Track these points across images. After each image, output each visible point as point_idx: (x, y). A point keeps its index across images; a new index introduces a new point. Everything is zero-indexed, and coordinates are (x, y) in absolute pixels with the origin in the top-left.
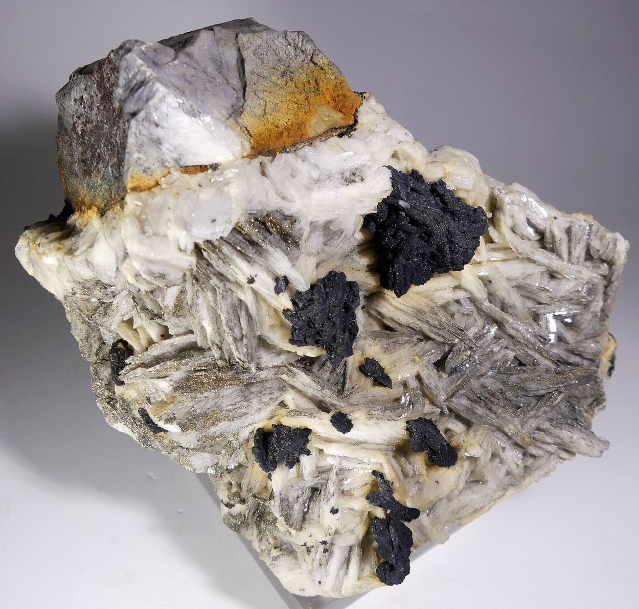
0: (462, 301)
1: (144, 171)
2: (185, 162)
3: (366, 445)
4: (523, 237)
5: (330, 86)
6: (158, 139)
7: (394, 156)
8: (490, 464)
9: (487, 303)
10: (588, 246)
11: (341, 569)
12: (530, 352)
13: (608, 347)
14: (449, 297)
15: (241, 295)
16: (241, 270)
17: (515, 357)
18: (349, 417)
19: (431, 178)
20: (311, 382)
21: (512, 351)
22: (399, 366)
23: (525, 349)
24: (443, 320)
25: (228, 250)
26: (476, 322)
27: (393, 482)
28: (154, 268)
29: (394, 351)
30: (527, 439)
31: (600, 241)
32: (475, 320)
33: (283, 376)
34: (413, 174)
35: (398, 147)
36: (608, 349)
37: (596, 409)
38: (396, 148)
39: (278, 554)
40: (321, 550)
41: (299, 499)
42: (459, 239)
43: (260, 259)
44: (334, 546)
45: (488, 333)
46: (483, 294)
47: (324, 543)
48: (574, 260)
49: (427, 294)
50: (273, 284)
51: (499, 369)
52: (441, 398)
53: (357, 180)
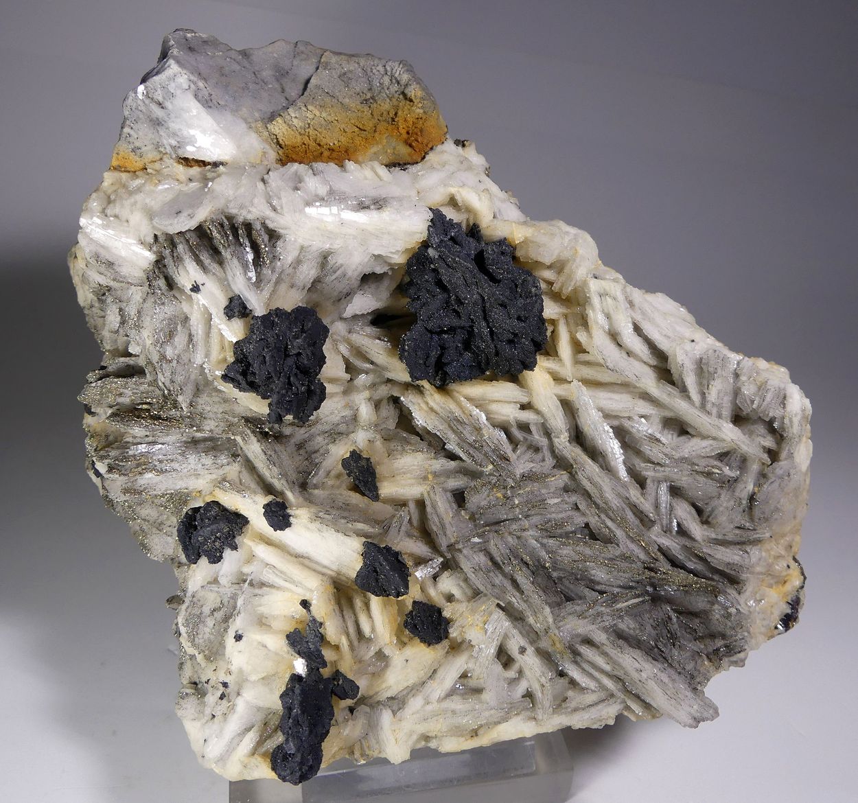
0: (533, 428)
1: (133, 151)
2: (184, 153)
3: (306, 562)
4: (629, 353)
5: (410, 120)
6: (158, 119)
7: (453, 202)
8: (498, 667)
9: (564, 439)
10: (737, 392)
11: (239, 735)
12: (609, 523)
13: (786, 579)
14: (510, 413)
15: (185, 307)
16: (188, 273)
17: (587, 525)
18: (289, 511)
19: (490, 236)
20: (261, 451)
21: (584, 514)
22: (398, 478)
23: (603, 516)
24: (485, 438)
25: (184, 249)
26: (543, 460)
27: (321, 624)
28: (103, 253)
29: (399, 457)
30: (558, 645)
31: (759, 388)
32: (544, 457)
33: (239, 439)
34: (472, 229)
35: (456, 189)
36: (785, 582)
37: (726, 659)
38: (453, 190)
39: (188, 691)
40: (219, 694)
41: (215, 613)
42: (497, 314)
43: (214, 267)
44: (239, 697)
45: (553, 479)
46: (558, 421)
47: (225, 685)
48: (709, 406)
49: (481, 402)
50: (224, 302)
51: (550, 530)
52: (444, 539)
53: (372, 207)
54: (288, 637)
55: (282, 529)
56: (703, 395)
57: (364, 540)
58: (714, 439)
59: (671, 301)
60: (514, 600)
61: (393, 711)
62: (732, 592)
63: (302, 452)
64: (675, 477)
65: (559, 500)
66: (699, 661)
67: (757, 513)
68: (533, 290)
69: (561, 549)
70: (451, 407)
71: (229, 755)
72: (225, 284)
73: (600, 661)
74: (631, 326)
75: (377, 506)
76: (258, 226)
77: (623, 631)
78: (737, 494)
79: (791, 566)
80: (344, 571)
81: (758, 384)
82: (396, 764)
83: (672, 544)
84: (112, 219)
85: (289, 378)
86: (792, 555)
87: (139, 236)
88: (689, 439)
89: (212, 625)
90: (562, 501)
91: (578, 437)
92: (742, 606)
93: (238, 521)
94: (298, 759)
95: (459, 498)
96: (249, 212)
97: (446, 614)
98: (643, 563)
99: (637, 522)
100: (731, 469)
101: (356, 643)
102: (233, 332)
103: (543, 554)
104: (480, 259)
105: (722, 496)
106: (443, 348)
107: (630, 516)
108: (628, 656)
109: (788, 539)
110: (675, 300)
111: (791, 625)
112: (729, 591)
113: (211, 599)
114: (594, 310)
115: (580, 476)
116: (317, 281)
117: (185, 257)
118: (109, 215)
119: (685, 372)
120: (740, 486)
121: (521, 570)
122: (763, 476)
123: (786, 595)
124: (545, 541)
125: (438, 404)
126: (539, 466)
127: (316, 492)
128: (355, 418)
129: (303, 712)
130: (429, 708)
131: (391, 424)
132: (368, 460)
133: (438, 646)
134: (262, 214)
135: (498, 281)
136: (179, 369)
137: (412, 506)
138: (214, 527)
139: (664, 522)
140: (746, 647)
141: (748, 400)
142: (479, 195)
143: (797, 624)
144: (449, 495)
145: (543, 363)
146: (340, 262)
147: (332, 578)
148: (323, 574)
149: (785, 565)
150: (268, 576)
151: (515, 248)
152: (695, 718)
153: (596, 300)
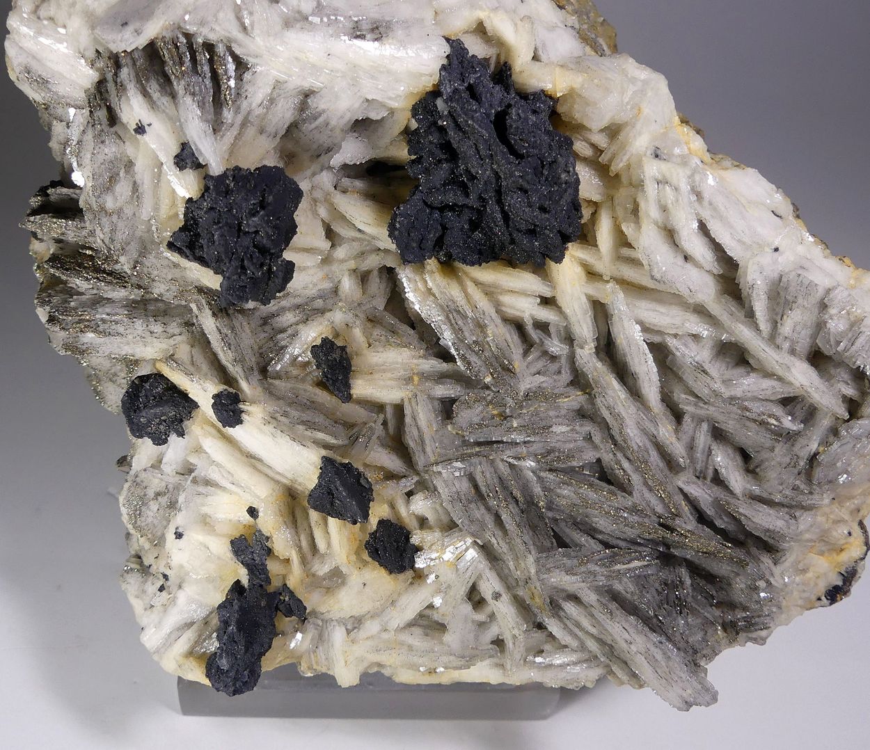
3: (258, 465)
4: (687, 258)
7: (480, 29)
8: (468, 608)
9: (589, 349)
10: (820, 326)
11: (178, 629)
12: (626, 465)
13: (843, 547)
14: (528, 309)
15: (129, 150)
16: (133, 108)
17: (599, 461)
18: (241, 406)
19: (523, 84)
20: (215, 329)
21: (596, 447)
22: (376, 376)
23: (619, 455)
24: (488, 339)
25: (129, 74)
26: (559, 372)
27: (268, 538)
28: (34, 66)
29: (381, 350)
30: (537, 600)
31: (852, 325)
32: (561, 367)
33: (193, 306)
34: (501, 71)
35: (487, 13)
36: (842, 550)
37: (744, 634)
38: (482, 15)
39: (133, 566)
40: (158, 585)
41: (159, 498)
42: (514, 200)
43: (164, 101)
44: (180, 591)
45: (566, 400)
46: (585, 329)
47: (166, 577)
48: (779, 341)
49: (492, 289)
50: (175, 149)
51: (552, 462)
52: (422, 458)
53: (368, 36)
54: (232, 542)
55: (232, 425)
56: (775, 325)
57: (324, 452)
58: (780, 379)
59: (764, 181)
60: (494, 541)
61: (347, 629)
62: (766, 560)
63: (267, 328)
64: (721, 418)
65: (569, 428)
66: (710, 631)
67: (818, 473)
68: (563, 176)
69: (560, 488)
70: (453, 293)
71: (166, 650)
72: (177, 125)
73: (586, 623)
74: (695, 225)
75: (347, 408)
76: (221, 49)
77: (619, 593)
78: (796, 449)
79: (853, 533)
80: (300, 480)
81: (852, 319)
82: (343, 687)
83: (703, 493)
84: (46, 22)
85: (243, 260)
86: (858, 519)
87: (79, 49)
88: (748, 373)
89: (156, 509)
90: (572, 430)
91: (608, 348)
92: (776, 578)
93: (185, 404)
94: (232, 674)
95: (447, 409)
96: (212, 29)
97: (415, 540)
98: (659, 517)
99: (661, 464)
100: (793, 420)
101: (309, 556)
102: (184, 187)
103: (537, 490)
104: (500, 123)
105: (777, 450)
106: (444, 228)
107: (654, 457)
108: (618, 625)
109: (856, 502)
110: (771, 180)
111: (838, 599)
112: (762, 559)
113: (155, 483)
114: (647, 200)
115: (598, 401)
116: (293, 127)
117: (128, 87)
118: (41, 17)
119: (754, 295)
120: (801, 441)
121: (507, 507)
122: (835, 432)
123: (839, 564)
124: (542, 474)
125: (438, 286)
126: (551, 381)
127: (277, 382)
128: (336, 291)
129: (239, 630)
130: (385, 636)
131: (380, 303)
132: (343, 349)
133: (401, 576)
134: (227, 34)
135: (519, 156)
136: (121, 225)
137: (389, 410)
138: (158, 410)
139: (698, 467)
140: (771, 625)
141: (832, 339)
142: (516, 25)
143: (847, 598)
144: (436, 403)
145: (574, 252)
146: (322, 106)
147: (285, 486)
148: (277, 482)
149: (846, 532)
150: (214, 475)
151: (556, 100)
152: (686, 702)
153: (651, 189)
